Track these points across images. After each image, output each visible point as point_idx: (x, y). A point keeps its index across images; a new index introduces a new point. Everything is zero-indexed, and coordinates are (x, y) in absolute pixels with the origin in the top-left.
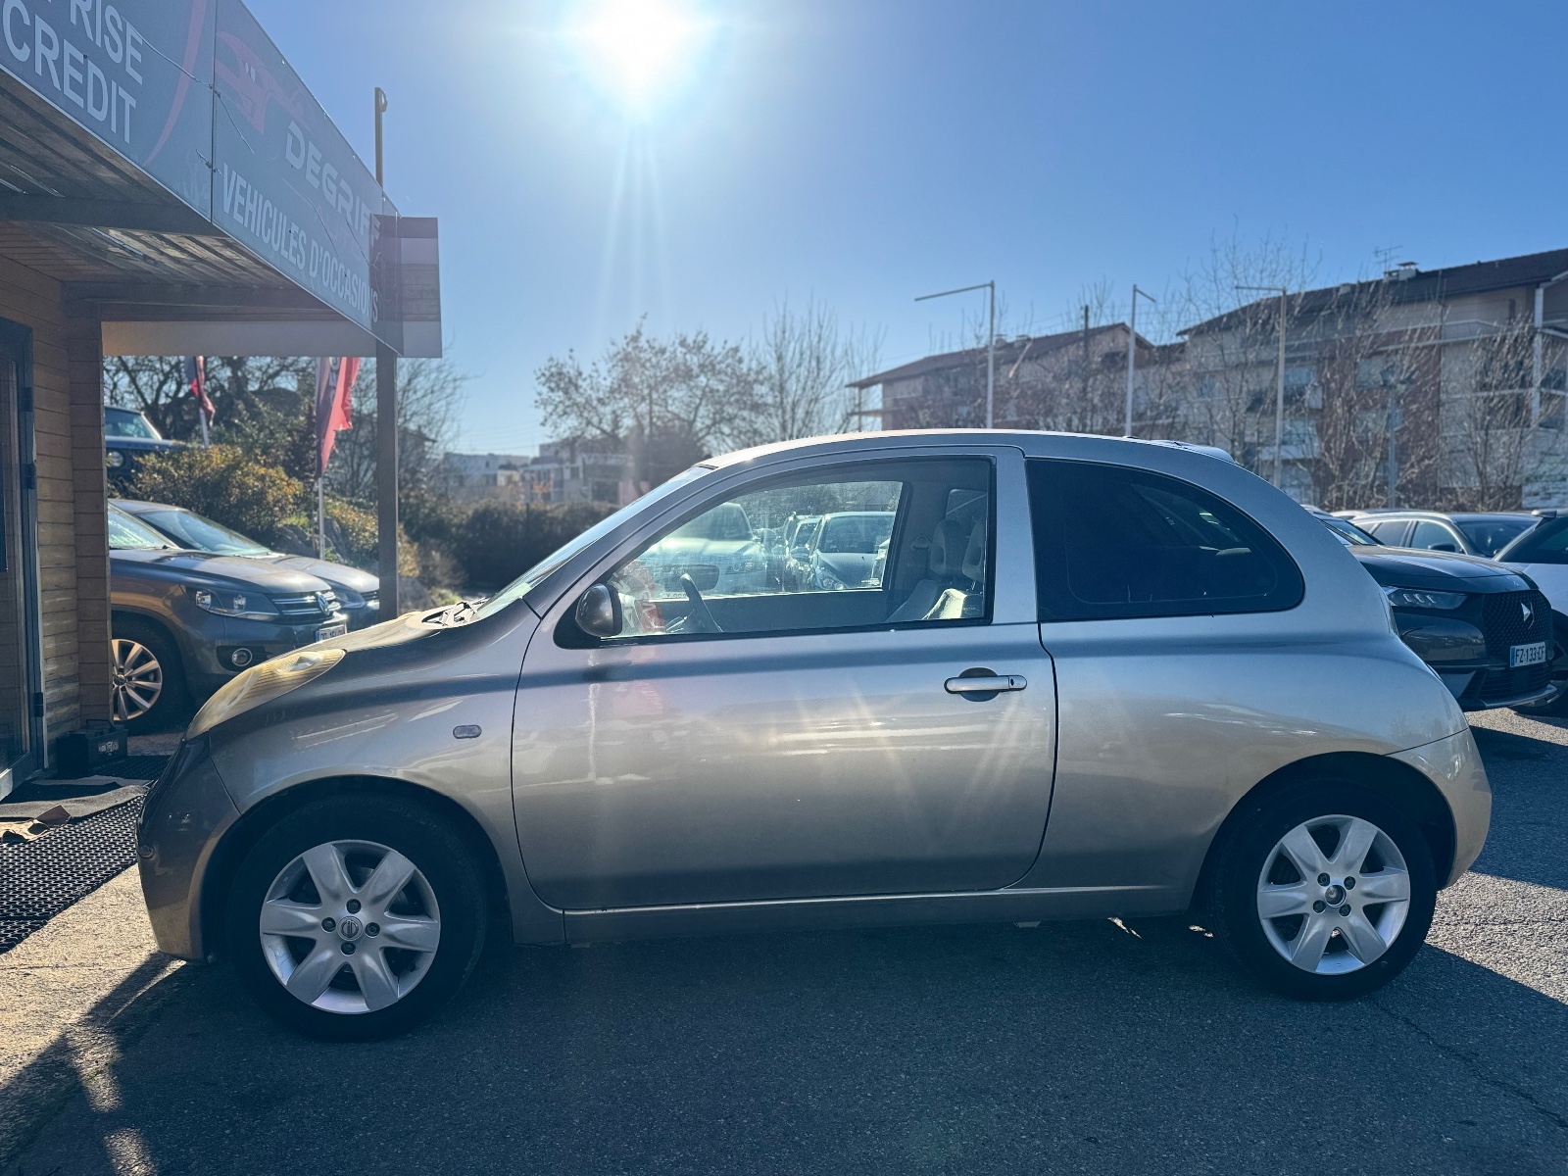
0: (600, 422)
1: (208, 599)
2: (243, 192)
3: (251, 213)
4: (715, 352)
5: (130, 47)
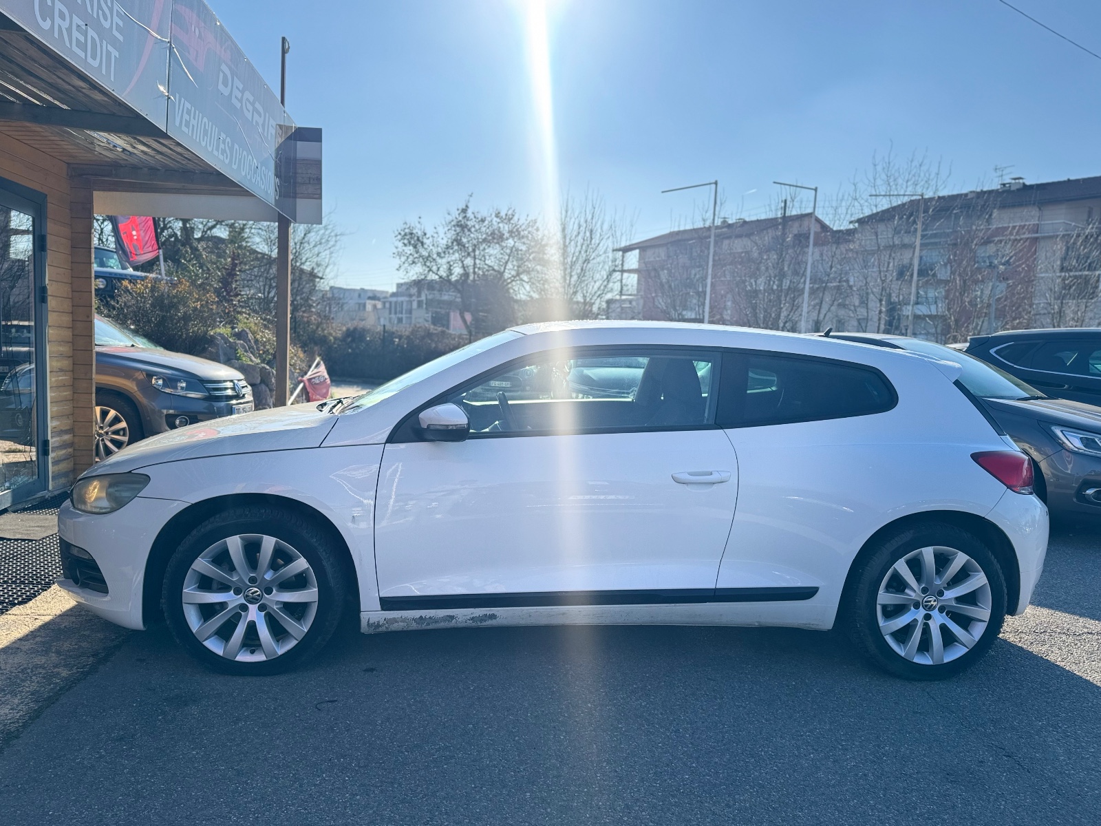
0: (438, 269)
1: (160, 382)
2: (189, 112)
3: (193, 126)
4: (520, 223)
5: (115, 17)
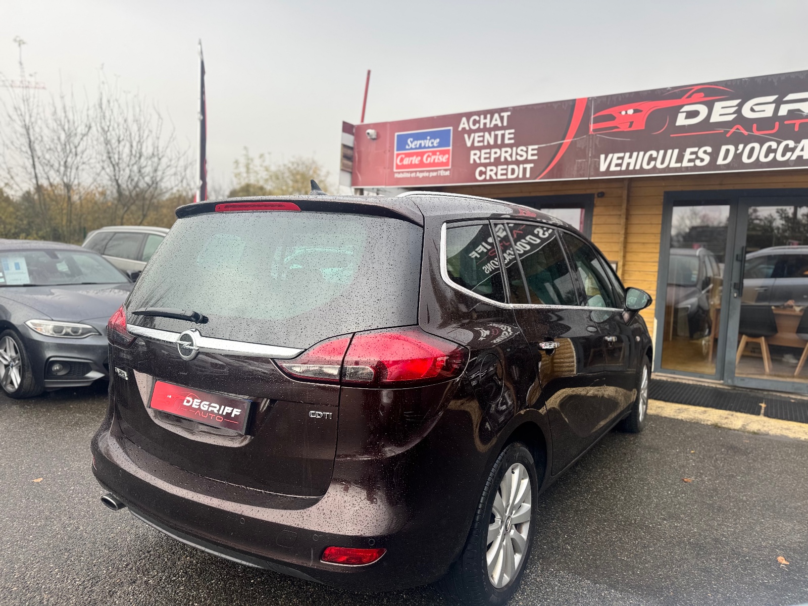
2: (619, 158)
3: (629, 164)
5: (530, 152)
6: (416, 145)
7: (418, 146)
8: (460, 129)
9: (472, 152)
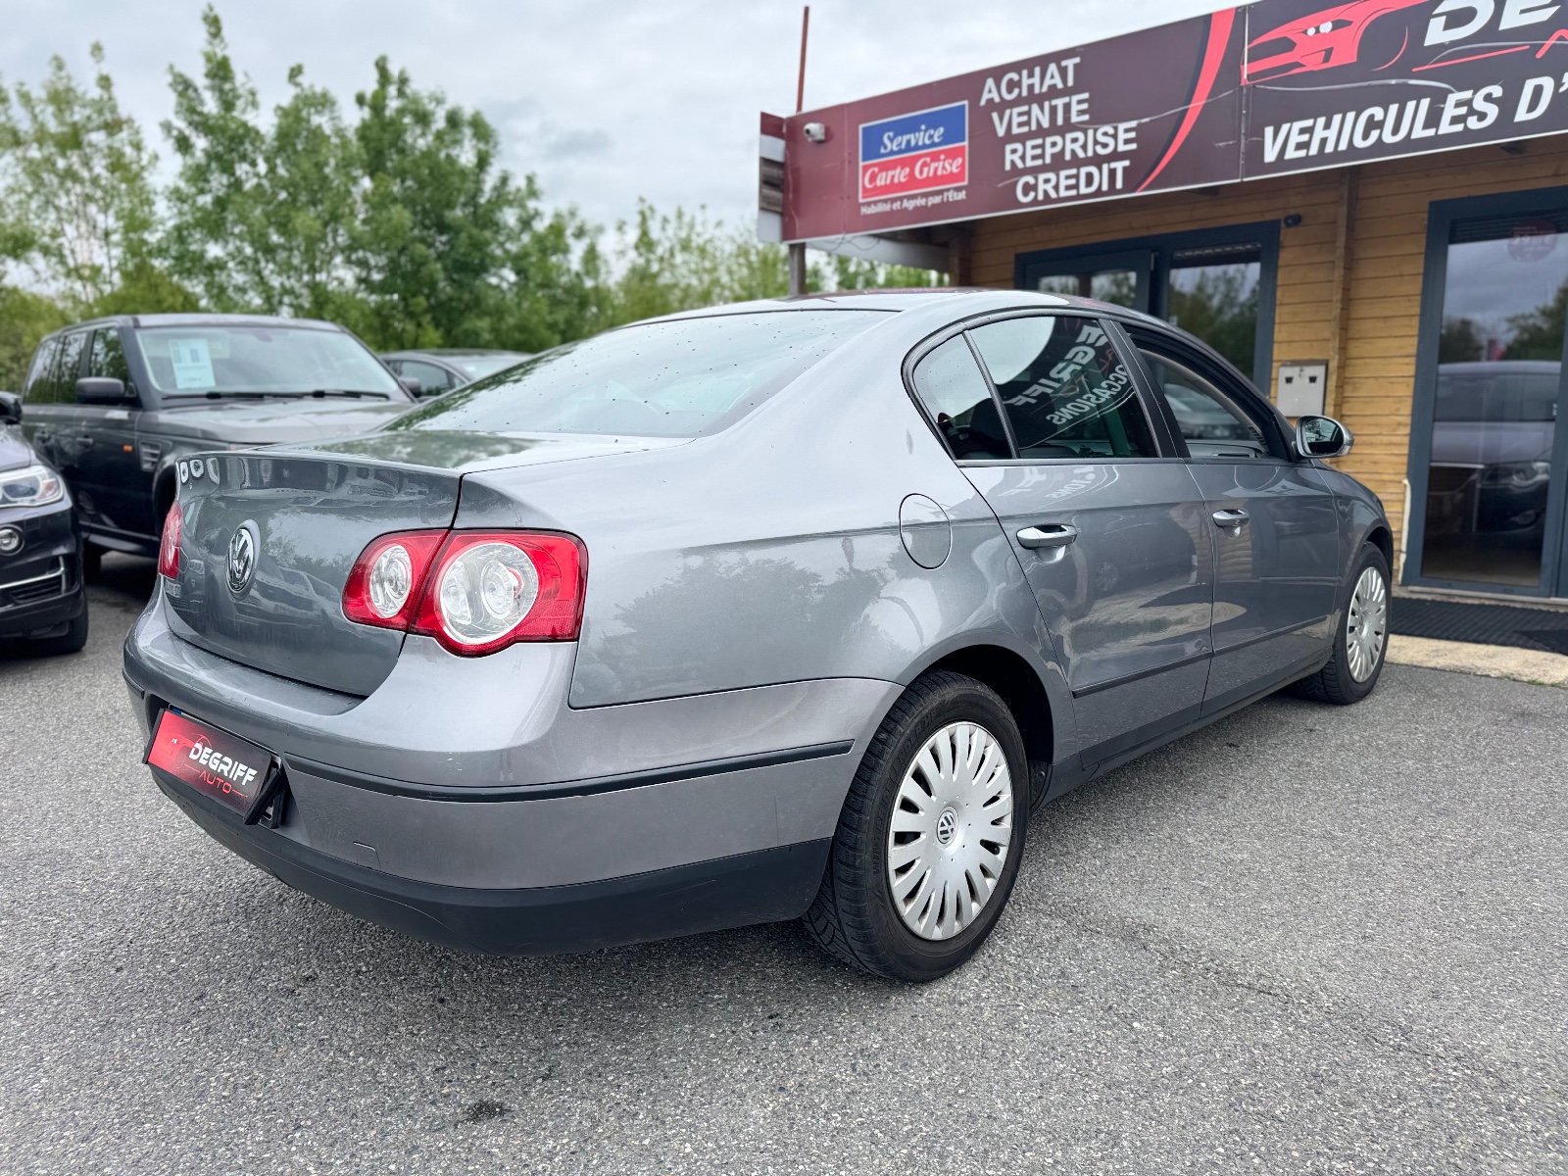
2: (1302, 131)
3: (1324, 141)
5: (1121, 136)
6: (900, 144)
7: (903, 146)
8: (983, 103)
9: (1009, 148)
